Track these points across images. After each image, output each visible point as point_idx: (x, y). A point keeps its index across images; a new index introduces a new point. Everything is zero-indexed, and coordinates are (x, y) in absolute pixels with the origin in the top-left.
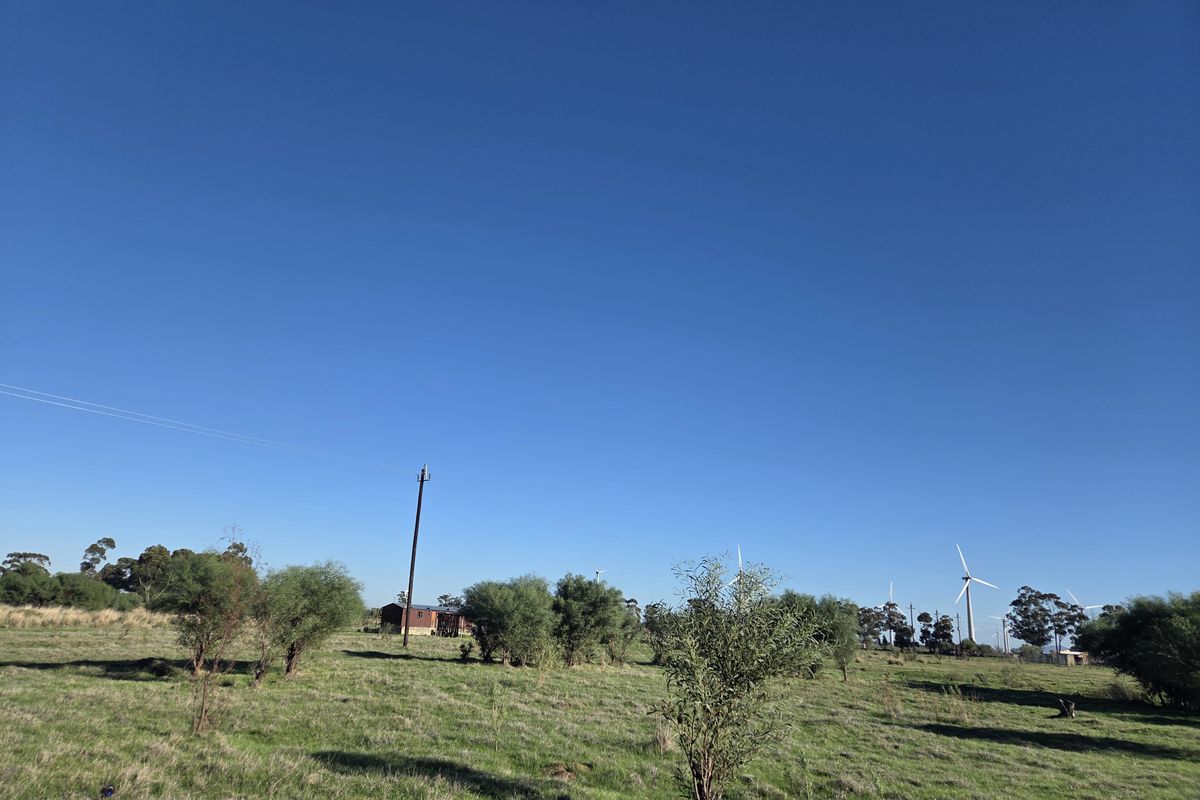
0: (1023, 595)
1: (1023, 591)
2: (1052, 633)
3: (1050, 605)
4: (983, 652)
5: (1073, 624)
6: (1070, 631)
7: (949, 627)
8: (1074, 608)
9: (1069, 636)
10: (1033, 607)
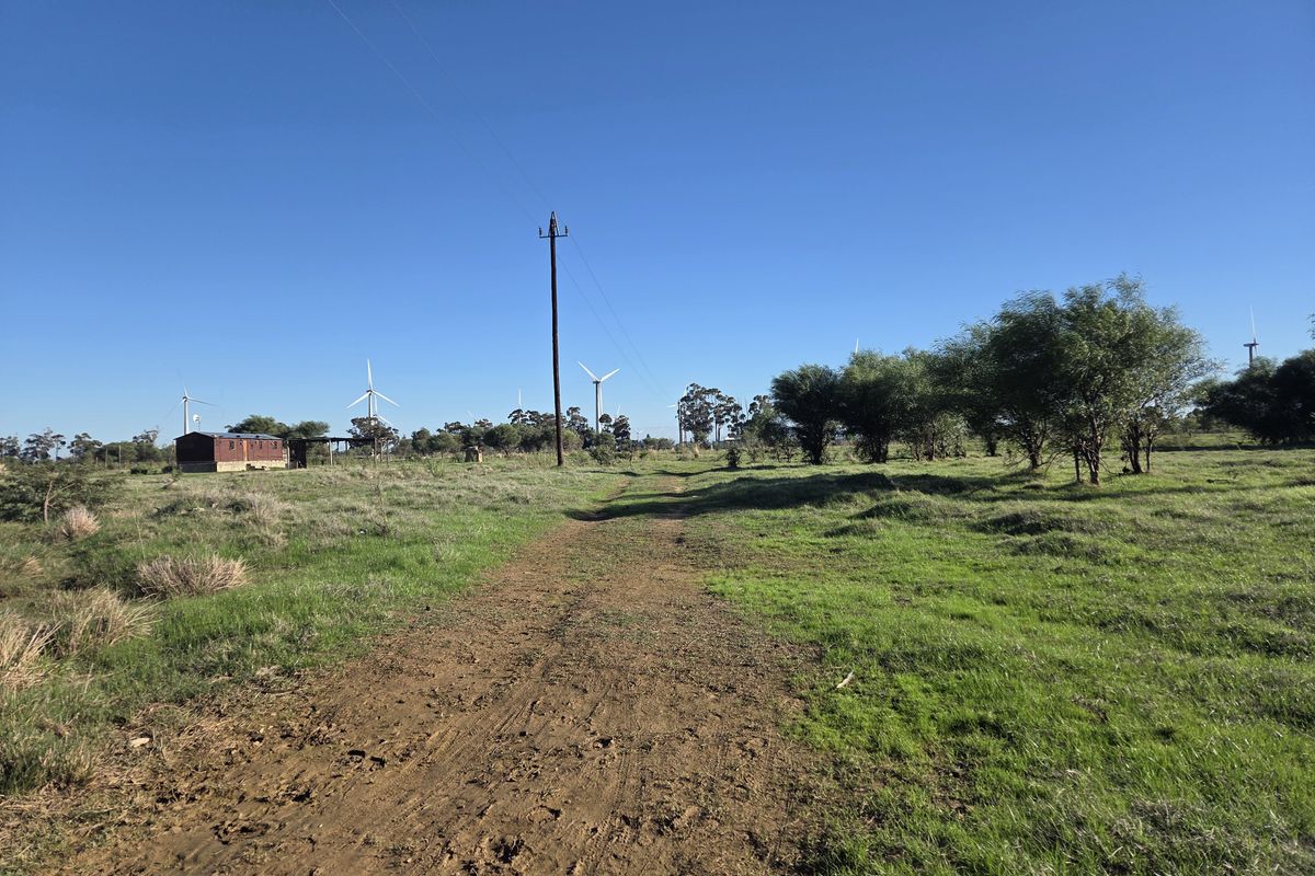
0: (692, 392)
1: (691, 388)
2: (713, 424)
3: (710, 399)
4: (662, 444)
5: (729, 414)
6: (727, 420)
7: (626, 426)
8: (730, 400)
9: (726, 425)
10: (699, 401)
